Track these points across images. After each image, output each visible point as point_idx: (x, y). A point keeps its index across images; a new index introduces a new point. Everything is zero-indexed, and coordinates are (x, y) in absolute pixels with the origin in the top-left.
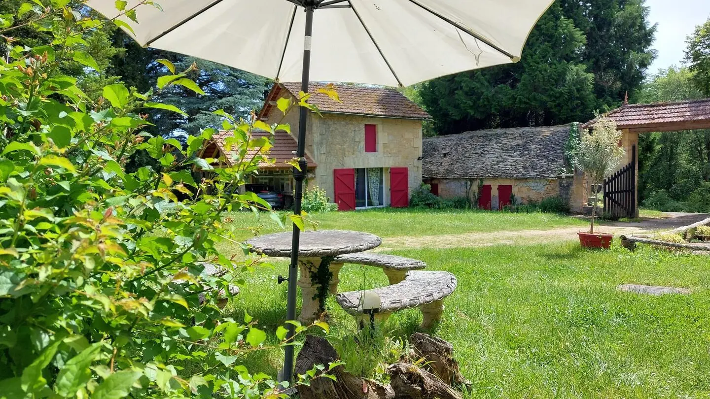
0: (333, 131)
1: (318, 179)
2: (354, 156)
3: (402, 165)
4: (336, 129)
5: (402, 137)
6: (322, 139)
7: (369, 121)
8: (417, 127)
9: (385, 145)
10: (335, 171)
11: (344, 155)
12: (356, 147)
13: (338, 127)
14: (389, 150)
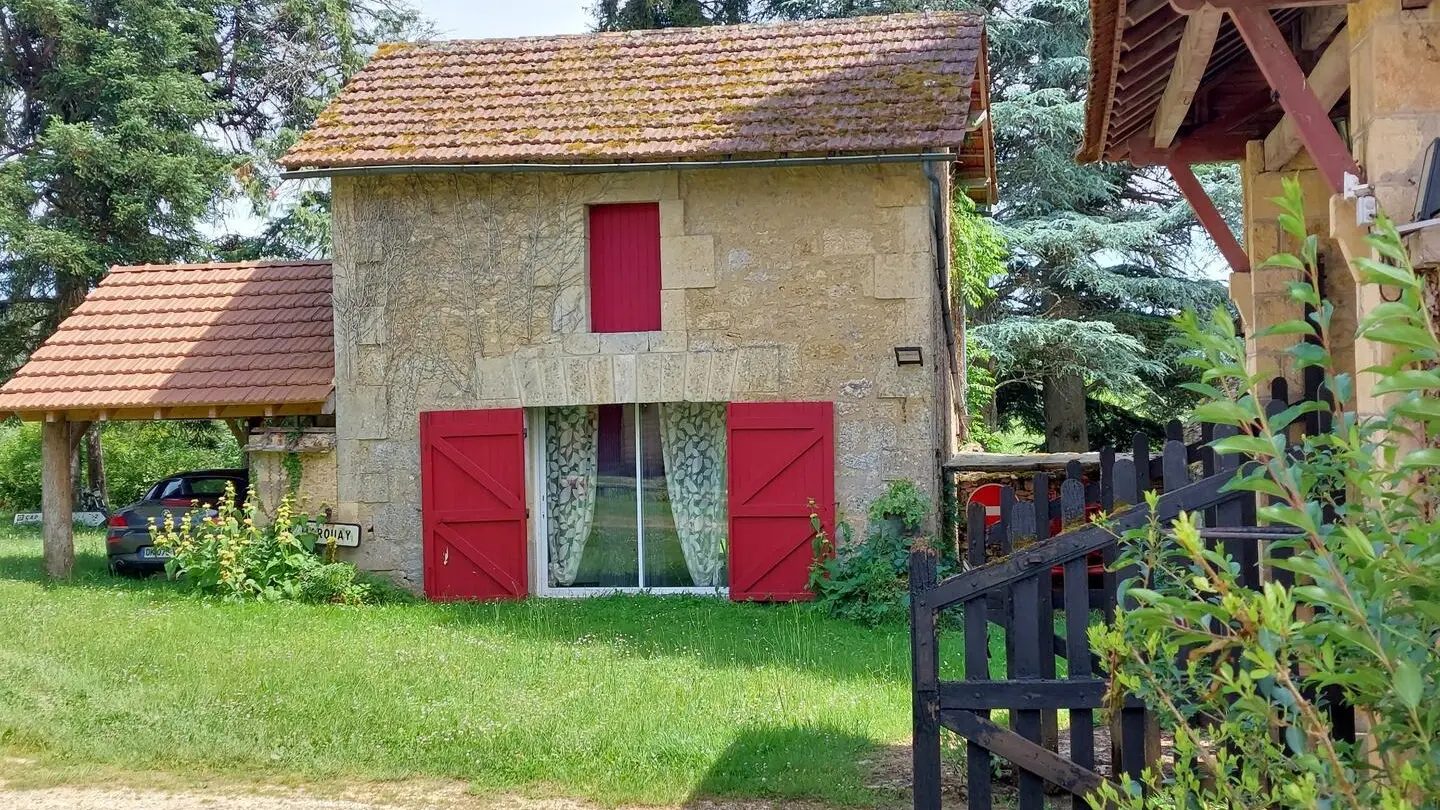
0: (423, 244)
1: (347, 453)
2: (532, 351)
3: (804, 392)
4: (441, 236)
5: (806, 251)
6: (372, 284)
7: (605, 189)
8: (895, 199)
9: (701, 301)
10: (429, 419)
11: (477, 347)
12: (540, 313)
13: (450, 228)
14: (723, 317)
